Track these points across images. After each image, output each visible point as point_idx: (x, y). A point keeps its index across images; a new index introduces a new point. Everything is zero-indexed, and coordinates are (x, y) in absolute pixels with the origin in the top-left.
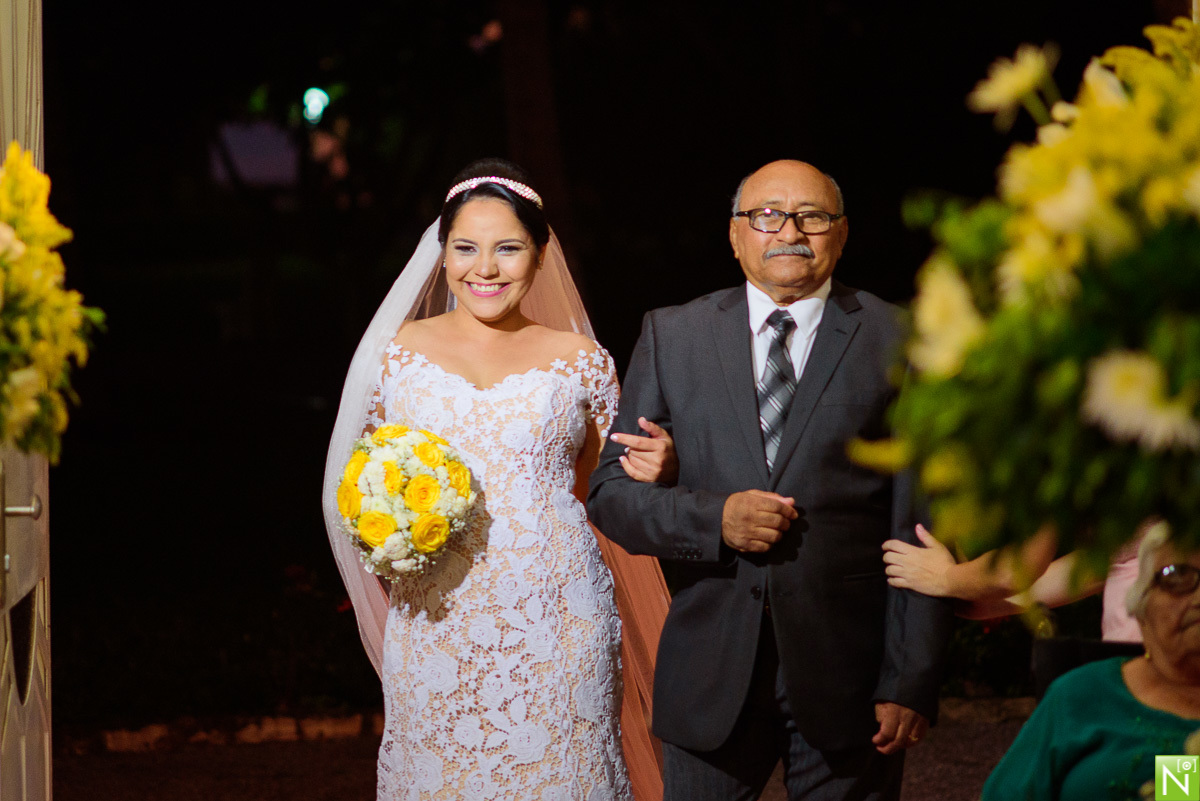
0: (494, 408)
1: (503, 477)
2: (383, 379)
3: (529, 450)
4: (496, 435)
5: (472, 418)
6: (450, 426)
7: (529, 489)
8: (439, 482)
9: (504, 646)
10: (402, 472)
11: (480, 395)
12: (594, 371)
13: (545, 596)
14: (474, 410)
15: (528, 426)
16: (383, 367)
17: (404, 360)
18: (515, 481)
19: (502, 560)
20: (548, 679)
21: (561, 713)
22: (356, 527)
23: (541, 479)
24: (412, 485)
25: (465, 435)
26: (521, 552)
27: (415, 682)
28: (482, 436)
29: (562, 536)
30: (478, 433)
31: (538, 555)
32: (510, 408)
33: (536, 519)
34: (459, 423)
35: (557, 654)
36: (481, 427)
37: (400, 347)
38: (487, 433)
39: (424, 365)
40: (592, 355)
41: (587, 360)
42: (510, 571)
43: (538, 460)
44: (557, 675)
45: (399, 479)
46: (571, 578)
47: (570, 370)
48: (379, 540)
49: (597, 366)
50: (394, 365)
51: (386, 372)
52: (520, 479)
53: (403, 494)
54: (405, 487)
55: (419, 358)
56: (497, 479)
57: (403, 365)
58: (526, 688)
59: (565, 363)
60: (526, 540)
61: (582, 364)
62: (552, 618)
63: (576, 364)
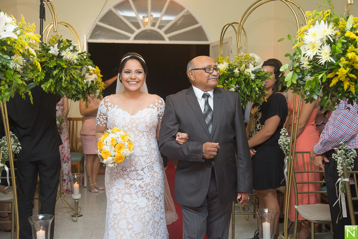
0: (136, 120)
1: (139, 138)
2: (107, 112)
3: (145, 131)
4: (136, 127)
5: (130, 123)
6: (124, 125)
7: (145, 141)
8: (125, 146)
9: (138, 179)
10: (116, 141)
11: (132, 117)
12: (160, 105)
13: (149, 167)
14: (131, 121)
15: (145, 125)
16: (107, 109)
17: (112, 107)
18: (141, 139)
19: (138, 159)
20: (148, 188)
21: (151, 195)
22: (101, 153)
23: (148, 137)
24: (117, 145)
25: (128, 127)
26: (143, 156)
27: (113, 185)
28: (133, 128)
29: (153, 152)
30: (132, 127)
31: (147, 157)
32: (140, 120)
33: (147, 148)
34: (127, 124)
35: (151, 181)
36: (132, 125)
37: (111, 103)
38: (134, 127)
39: (118, 108)
40: (159, 101)
41: (158, 103)
42: (140, 161)
43: (147, 133)
44: (151, 186)
45: (114, 143)
46: (155, 162)
47: (154, 106)
48: (106, 158)
49: (160, 104)
50: (109, 108)
51: (108, 110)
52: (143, 138)
53: (115, 147)
54: (116, 145)
55: (116, 106)
56: (137, 139)
57: (112, 108)
58: (143, 189)
59: (153, 105)
60: (144, 154)
61: (157, 104)
62: (150, 172)
63: (155, 104)
